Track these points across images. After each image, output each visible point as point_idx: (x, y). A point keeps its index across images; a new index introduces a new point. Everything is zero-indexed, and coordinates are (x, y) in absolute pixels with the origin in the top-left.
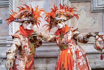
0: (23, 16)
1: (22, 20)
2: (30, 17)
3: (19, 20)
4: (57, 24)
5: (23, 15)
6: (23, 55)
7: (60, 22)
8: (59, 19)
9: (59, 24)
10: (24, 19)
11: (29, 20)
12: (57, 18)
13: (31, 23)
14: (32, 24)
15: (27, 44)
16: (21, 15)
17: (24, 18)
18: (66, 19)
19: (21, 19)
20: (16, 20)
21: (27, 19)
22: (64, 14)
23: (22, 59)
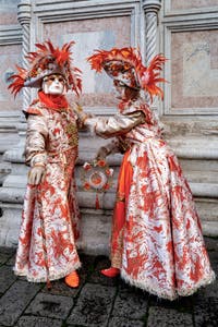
0: (40, 69)
1: (37, 78)
6: (54, 151)
10: (42, 74)
13: (57, 79)
14: (61, 80)
15: (59, 126)
20: (28, 82)
23: (54, 160)
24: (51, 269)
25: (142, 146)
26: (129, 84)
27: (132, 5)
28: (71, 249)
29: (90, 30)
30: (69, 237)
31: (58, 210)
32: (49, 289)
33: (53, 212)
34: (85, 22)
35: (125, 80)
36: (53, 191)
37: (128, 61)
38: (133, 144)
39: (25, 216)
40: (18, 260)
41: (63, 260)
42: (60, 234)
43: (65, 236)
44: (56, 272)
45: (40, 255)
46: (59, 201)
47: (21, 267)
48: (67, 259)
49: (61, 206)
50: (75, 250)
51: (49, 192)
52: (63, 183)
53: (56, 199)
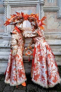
0: (16, 20)
2: (21, 20)
3: (13, 23)
11: (20, 21)
15: (21, 37)
17: (16, 21)
20: (11, 23)
21: (19, 21)
24: (18, 81)
25: (38, 42)
26: (35, 25)
27: (37, 3)
28: (24, 75)
29: (25, 10)
31: (20, 63)
32: (17, 88)
33: (18, 63)
34: (23, 7)
35: (34, 24)
36: (18, 57)
37: (35, 18)
38: (36, 42)
39: (9, 64)
40: (6, 78)
41: (21, 79)
42: (21, 70)
43: (22, 71)
44: (19, 82)
45: (14, 77)
47: (7, 80)
48: (23, 78)
49: (21, 61)
51: (17, 57)
52: (21, 54)
53: (19, 59)
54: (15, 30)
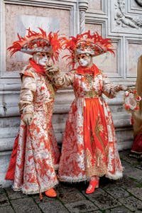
0: (35, 45)
1: (33, 50)
2: (46, 48)
3: (28, 49)
4: (79, 58)
5: (35, 43)
6: (40, 103)
7: (83, 57)
8: (82, 52)
9: (81, 60)
10: (37, 50)
12: (79, 51)
13: (46, 56)
14: (48, 57)
16: (32, 43)
17: (36, 48)
18: (93, 54)
19: (31, 48)
20: (24, 50)
22: (91, 46)
23: (39, 109)
28: (52, 171)
30: (50, 163)
31: (42, 144)
33: (38, 145)
36: (38, 131)
41: (46, 179)
43: (47, 162)
46: (43, 138)
48: (49, 178)
49: (44, 141)
50: (54, 172)
51: (36, 131)
52: (45, 125)
53: (40, 137)
54: (31, 69)
